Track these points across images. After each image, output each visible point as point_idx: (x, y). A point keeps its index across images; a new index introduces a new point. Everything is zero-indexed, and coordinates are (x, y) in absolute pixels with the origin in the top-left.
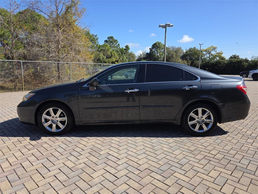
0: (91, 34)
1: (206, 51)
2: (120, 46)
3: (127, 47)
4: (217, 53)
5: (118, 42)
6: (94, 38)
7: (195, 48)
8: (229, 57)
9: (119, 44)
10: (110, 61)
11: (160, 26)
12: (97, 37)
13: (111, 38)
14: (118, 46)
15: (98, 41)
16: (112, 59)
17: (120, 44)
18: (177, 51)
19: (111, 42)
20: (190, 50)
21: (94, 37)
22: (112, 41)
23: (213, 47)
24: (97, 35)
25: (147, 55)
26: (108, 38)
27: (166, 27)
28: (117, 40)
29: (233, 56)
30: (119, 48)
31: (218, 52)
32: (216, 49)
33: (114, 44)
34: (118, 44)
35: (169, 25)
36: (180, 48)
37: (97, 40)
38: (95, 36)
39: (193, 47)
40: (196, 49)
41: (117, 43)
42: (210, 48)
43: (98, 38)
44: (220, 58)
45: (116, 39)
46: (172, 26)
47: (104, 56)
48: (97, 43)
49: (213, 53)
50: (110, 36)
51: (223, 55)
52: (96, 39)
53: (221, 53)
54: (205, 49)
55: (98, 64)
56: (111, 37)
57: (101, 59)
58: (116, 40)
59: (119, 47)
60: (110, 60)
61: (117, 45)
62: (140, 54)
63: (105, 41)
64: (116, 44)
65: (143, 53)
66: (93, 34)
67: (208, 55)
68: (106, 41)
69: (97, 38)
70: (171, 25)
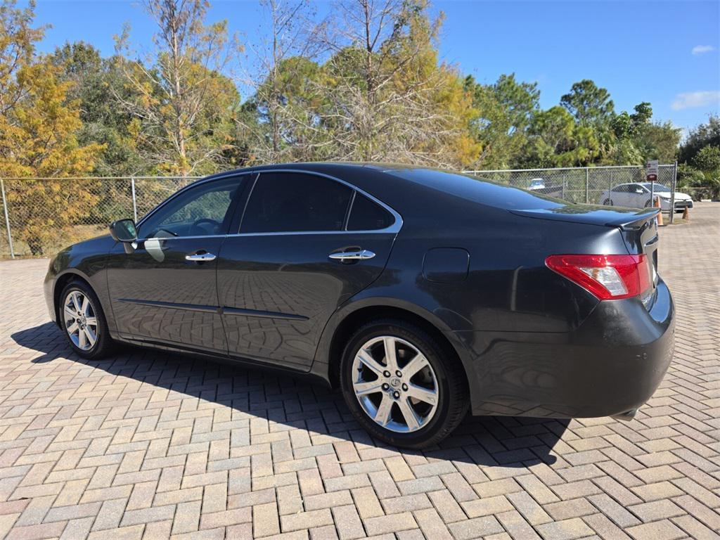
0: (520, 84)
2: (615, 109)
3: (643, 110)
5: (609, 95)
6: (526, 95)
9: (611, 103)
10: (568, 159)
12: (538, 88)
13: (586, 84)
14: (607, 108)
15: (540, 102)
16: (577, 153)
17: (614, 103)
19: (583, 100)
21: (528, 90)
24: (536, 84)
26: (573, 87)
28: (606, 88)
30: (613, 114)
33: (594, 104)
34: (607, 101)
37: (534, 98)
38: (532, 88)
41: (604, 99)
43: (539, 92)
45: (603, 88)
47: (548, 147)
48: (534, 109)
50: (580, 81)
52: (532, 95)
55: (528, 172)
56: (583, 82)
57: (541, 156)
58: (601, 90)
59: (609, 114)
60: (571, 155)
61: (605, 106)
63: (563, 98)
64: (601, 102)
66: (525, 83)
68: (566, 98)
69: (537, 92)
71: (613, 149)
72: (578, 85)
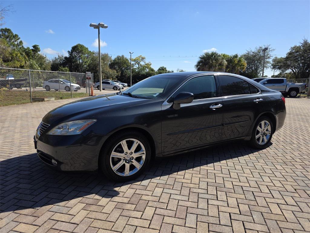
1: (134, 60)
2: (23, 45)
3: (36, 47)
4: (146, 64)
5: (20, 38)
7: (123, 56)
8: (158, 69)
9: (21, 42)
11: (91, 25)
13: (7, 30)
14: (20, 44)
16: (15, 63)
17: (23, 42)
18: (105, 57)
19: (7, 38)
20: (118, 58)
22: (9, 36)
23: (142, 56)
25: (65, 61)
27: (99, 28)
28: (18, 35)
29: (161, 67)
31: (147, 62)
32: (145, 59)
33: (13, 41)
34: (19, 41)
35: (103, 26)
36: (107, 55)
39: (121, 55)
40: (125, 57)
41: (18, 39)
42: (139, 58)
44: (150, 69)
45: (17, 34)
46: (106, 27)
49: (142, 63)
50: (4, 28)
51: (152, 67)
53: (150, 64)
54: (134, 59)
59: (21, 46)
61: (18, 43)
62: (55, 58)
64: (16, 41)
65: (59, 57)
67: (137, 66)
70: (105, 25)
71: (28, 63)
72: (3, 30)
